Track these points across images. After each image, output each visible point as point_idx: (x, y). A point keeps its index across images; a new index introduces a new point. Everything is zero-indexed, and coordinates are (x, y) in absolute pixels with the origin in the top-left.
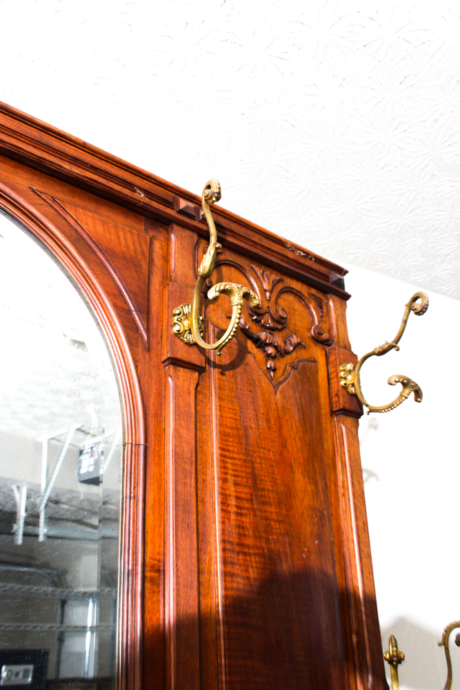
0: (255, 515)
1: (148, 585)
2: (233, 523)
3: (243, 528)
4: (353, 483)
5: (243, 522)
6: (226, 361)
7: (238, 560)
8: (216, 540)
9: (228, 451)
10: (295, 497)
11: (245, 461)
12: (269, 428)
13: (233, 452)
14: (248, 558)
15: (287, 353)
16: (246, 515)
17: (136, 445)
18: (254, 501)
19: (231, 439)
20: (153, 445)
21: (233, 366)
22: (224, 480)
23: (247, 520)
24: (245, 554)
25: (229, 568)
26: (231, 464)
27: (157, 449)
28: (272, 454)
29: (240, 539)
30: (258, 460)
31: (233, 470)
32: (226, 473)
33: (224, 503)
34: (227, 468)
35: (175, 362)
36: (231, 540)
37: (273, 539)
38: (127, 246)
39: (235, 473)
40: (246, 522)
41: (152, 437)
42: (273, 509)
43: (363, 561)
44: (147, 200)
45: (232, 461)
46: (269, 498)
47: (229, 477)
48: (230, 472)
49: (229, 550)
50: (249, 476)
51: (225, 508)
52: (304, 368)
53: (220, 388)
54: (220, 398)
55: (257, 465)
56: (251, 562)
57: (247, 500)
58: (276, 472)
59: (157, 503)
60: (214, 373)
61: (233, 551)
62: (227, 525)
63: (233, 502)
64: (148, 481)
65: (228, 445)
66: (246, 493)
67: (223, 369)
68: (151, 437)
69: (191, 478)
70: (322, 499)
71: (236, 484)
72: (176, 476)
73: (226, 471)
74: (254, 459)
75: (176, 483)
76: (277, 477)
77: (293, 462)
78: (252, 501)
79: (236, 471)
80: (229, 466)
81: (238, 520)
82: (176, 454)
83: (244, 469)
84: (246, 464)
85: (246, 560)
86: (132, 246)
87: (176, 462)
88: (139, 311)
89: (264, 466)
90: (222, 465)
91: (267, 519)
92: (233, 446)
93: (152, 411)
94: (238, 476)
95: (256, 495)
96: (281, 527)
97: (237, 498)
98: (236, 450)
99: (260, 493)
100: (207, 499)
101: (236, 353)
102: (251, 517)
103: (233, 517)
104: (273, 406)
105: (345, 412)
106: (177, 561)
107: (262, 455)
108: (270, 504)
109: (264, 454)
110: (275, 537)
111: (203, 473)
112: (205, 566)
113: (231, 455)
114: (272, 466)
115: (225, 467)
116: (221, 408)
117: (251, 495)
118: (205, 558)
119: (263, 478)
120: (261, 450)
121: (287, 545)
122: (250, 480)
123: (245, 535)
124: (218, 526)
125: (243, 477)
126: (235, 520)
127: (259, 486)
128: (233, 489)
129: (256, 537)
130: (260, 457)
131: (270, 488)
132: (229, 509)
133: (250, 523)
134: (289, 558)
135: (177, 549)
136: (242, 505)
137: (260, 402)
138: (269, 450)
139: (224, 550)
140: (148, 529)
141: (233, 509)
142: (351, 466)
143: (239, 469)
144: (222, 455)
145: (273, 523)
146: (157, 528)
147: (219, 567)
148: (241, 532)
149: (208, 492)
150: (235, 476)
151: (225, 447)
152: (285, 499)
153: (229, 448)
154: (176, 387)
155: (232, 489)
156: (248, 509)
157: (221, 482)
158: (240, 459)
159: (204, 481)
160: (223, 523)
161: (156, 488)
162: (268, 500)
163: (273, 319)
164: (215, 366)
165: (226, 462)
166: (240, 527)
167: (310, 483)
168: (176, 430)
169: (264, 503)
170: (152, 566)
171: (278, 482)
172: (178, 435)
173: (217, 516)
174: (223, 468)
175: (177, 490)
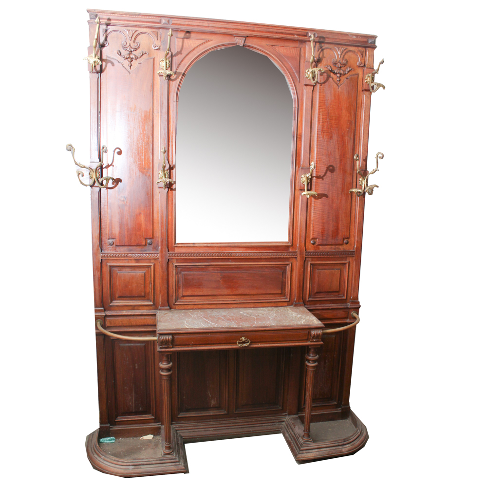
1: (298, 139)
2: (321, 125)
6: (322, 81)
7: (321, 134)
9: (321, 107)
10: (342, 118)
11: (326, 109)
12: (335, 99)
14: (324, 133)
15: (346, 74)
21: (324, 82)
22: (319, 114)
23: (326, 124)
25: (319, 136)
27: (301, 108)
29: (322, 129)
35: (306, 85)
36: (320, 129)
38: (293, 54)
41: (300, 105)
44: (298, 37)
45: (322, 109)
46: (333, 118)
47: (321, 114)
48: (321, 112)
51: (319, 121)
52: (351, 78)
53: (320, 90)
54: (320, 93)
55: (329, 110)
60: (318, 85)
61: (320, 132)
62: (319, 125)
63: (321, 120)
64: (299, 116)
65: (321, 105)
66: (325, 117)
67: (321, 84)
70: (352, 117)
72: (305, 114)
74: (329, 108)
76: (336, 112)
77: (342, 108)
78: (327, 119)
82: (306, 109)
86: (294, 53)
88: (297, 72)
89: (332, 110)
91: (331, 124)
92: (323, 105)
93: (300, 99)
94: (323, 113)
96: (336, 126)
97: (323, 119)
99: (330, 117)
101: (326, 78)
103: (321, 123)
104: (337, 92)
105: (366, 90)
106: (305, 134)
108: (333, 120)
109: (332, 106)
110: (333, 128)
111: (314, 113)
112: (312, 135)
114: (335, 110)
116: (320, 95)
118: (312, 133)
119: (331, 113)
122: (327, 114)
123: (324, 128)
124: (317, 126)
125: (325, 113)
127: (329, 115)
129: (327, 128)
130: (331, 108)
131: (333, 115)
134: (337, 134)
135: (305, 131)
137: (333, 92)
138: (334, 105)
139: (318, 131)
140: (298, 127)
141: (321, 122)
143: (324, 111)
144: (319, 108)
145: (333, 125)
146: (300, 127)
147: (316, 135)
149: (314, 118)
152: (338, 118)
154: (306, 92)
155: (321, 116)
156: (326, 121)
158: (324, 109)
159: (313, 115)
161: (301, 117)
163: (341, 64)
164: (319, 83)
166: (323, 126)
167: (348, 113)
168: (306, 103)
169: (331, 120)
170: (299, 135)
171: (336, 114)
172: (306, 104)
173: (317, 123)
174: (319, 111)
175: (305, 118)
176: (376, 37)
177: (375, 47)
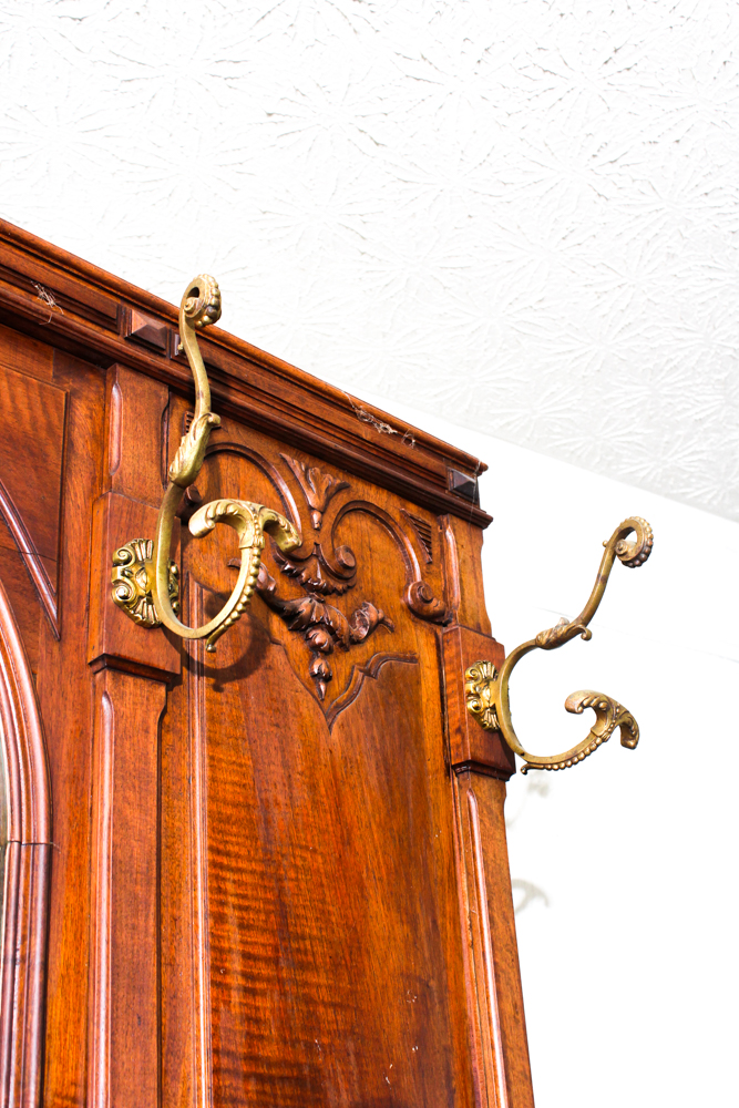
0: (283, 994)
2: (236, 1010)
3: (257, 1021)
4: (491, 919)
5: (257, 1009)
6: (225, 660)
7: (247, 1092)
8: (198, 1050)
9: (228, 854)
10: (368, 952)
11: (263, 875)
12: (316, 804)
13: (238, 856)
14: (268, 1088)
15: (356, 642)
16: (263, 994)
17: (28, 844)
18: (283, 964)
19: (235, 829)
20: (66, 844)
21: (240, 671)
22: (218, 918)
23: (266, 1005)
24: (260, 1079)
26: (234, 882)
27: (74, 852)
28: (320, 860)
29: (250, 1047)
30: (292, 874)
31: (237, 895)
32: (222, 904)
33: (217, 968)
34: (225, 893)
35: (118, 664)
36: (233, 1048)
37: (322, 1046)
38: (16, 413)
39: (241, 902)
40: (265, 1009)
41: (65, 826)
42: (323, 980)
43: (514, 1089)
44: (60, 311)
45: (236, 877)
46: (313, 954)
47: (229, 911)
48: (231, 900)
49: (227, 1071)
50: (272, 907)
51: (219, 979)
52: (390, 672)
53: (213, 719)
54: (212, 742)
55: (288, 884)
56: (275, 1096)
57: (267, 960)
58: (328, 899)
59: (72, 972)
60: (200, 686)
61: (234, 1073)
62: (223, 1016)
63: (236, 964)
64: (55, 922)
65: (227, 842)
66: (264, 945)
67: (219, 678)
68: (63, 828)
69: (147, 916)
70: (427, 955)
71: (243, 926)
72: (115, 912)
73: (222, 897)
74: (282, 872)
75: (114, 927)
76: (331, 908)
77: (364, 875)
78: (276, 962)
79: (244, 897)
80: (230, 887)
81: (246, 1005)
82: (115, 863)
83: (261, 894)
84: (266, 883)
85: (264, 1093)
86: (22, 406)
87: (115, 881)
88: (41, 554)
89: (303, 885)
90: (215, 884)
91: (308, 1000)
92: (238, 844)
93: (64, 771)
94: (247, 909)
95: (286, 949)
96: (339, 1018)
97: (246, 956)
98: (243, 852)
99: (294, 945)
100: (181, 959)
101: (246, 642)
102: (276, 997)
103: (236, 997)
104: (324, 757)
105: (477, 767)
106: (113, 1099)
107: (299, 863)
108: (316, 969)
109: (304, 859)
110: (326, 1040)
111: (173, 903)
113: (234, 864)
114: (322, 885)
115: (220, 890)
116: (213, 763)
117: (276, 949)
119: (301, 911)
120: (298, 852)
121: (352, 1057)
122: (273, 918)
123: (261, 1038)
124: (203, 1019)
125: (258, 911)
126: (241, 1003)
127: (291, 929)
128: (238, 937)
129: (285, 1042)
130: (295, 867)
131: (315, 932)
132: (229, 980)
133: (272, 1011)
134: (356, 1086)
135: (114, 1073)
136: (255, 971)
137: (298, 749)
138: (314, 851)
139: (216, 1071)
140: (52, 1030)
141: (236, 981)
142: (488, 884)
143: (250, 893)
144: (214, 864)
145: (321, 1009)
146: (71, 1028)
148: (254, 1029)
149: (184, 945)
150: (241, 908)
151: (221, 847)
152: (348, 958)
153: (230, 848)
154: (118, 716)
155: (233, 937)
156: (268, 980)
157: (211, 921)
158: (253, 872)
159: (175, 920)
160: (215, 1011)
161: (71, 937)
162: (310, 958)
163: (325, 569)
164: (203, 671)
165: (224, 879)
166: (251, 1019)
167: (402, 922)
168: (116, 811)
169: (303, 966)
171: (334, 919)
172: (119, 822)
173: (203, 993)
174: (217, 889)
175: (115, 944)
176: (483, 468)
177: (483, 521)
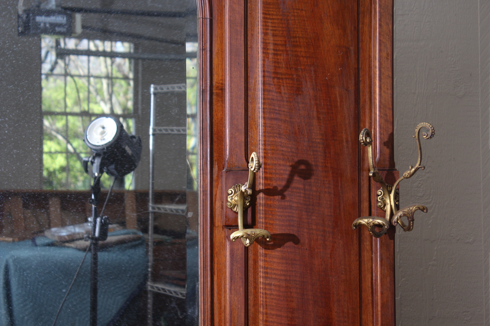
0: (287, 54)
1: (214, 97)
2: (271, 60)
3: (278, 63)
4: (380, 25)
5: (278, 59)
7: (274, 82)
8: (259, 71)
9: (269, 14)
10: (322, 40)
11: (281, 19)
13: (273, 15)
14: (281, 81)
16: (280, 55)
17: (205, 18)
18: (287, 45)
19: (272, 6)
20: (217, 17)
22: (265, 34)
24: (279, 78)
25: (267, 87)
26: (271, 23)
27: (219, 19)
28: (304, 12)
29: (275, 70)
30: (293, 18)
31: (272, 27)
32: (267, 29)
33: (265, 48)
34: (268, 26)
36: (270, 70)
37: (302, 69)
39: (274, 28)
40: (281, 59)
41: (216, 12)
42: (303, 49)
45: (272, 21)
46: (300, 42)
47: (269, 31)
48: (270, 28)
49: (267, 76)
50: (284, 29)
51: (265, 51)
55: (290, 21)
56: (283, 83)
57: (282, 45)
58: (307, 25)
59: (220, 51)
61: (270, 77)
62: (266, 61)
63: (271, 47)
64: (214, 38)
65: (269, 11)
66: (281, 41)
69: (241, 36)
70: (350, 39)
71: (274, 35)
72: (230, 35)
73: (267, 28)
74: (289, 18)
75: (230, 39)
76: (307, 27)
77: (323, 15)
78: (286, 45)
79: (275, 27)
80: (270, 24)
81: (274, 58)
82: (230, 21)
83: (281, 25)
84: (283, 22)
85: (280, 82)
87: (230, 26)
89: (297, 21)
90: (264, 24)
91: (297, 56)
92: (273, 11)
94: (275, 30)
95: (289, 41)
96: (308, 61)
97: (275, 44)
98: (275, 13)
99: (292, 40)
100: (254, 46)
102: (285, 56)
103: (271, 56)
106: (231, 84)
107: (296, 14)
108: (300, 46)
109: (298, 13)
110: (302, 67)
111: (252, 30)
112: (251, 86)
113: (271, 17)
114: (304, 20)
115: (266, 26)
117: (285, 41)
118: (251, 81)
119: (295, 29)
120: (295, 11)
121: (313, 72)
122: (285, 32)
123: (279, 67)
124: (260, 63)
125: (280, 31)
126: (272, 58)
127: (292, 35)
128: (272, 39)
129: (287, 68)
130: (294, 16)
131: (300, 35)
132: (269, 51)
133: (283, 60)
134: (314, 80)
135: (231, 77)
136: (278, 48)
138: (302, 10)
139: (264, 77)
140: (214, 66)
141: (271, 52)
142: (380, 12)
143: (277, 25)
144: (264, 18)
145: (301, 58)
146: (220, 66)
147: (260, 86)
148: (277, 65)
149: (255, 41)
150: (273, 30)
151: (267, 12)
152: (313, 42)
153: (270, 12)
155: (271, 39)
156: (282, 51)
157: (263, 35)
158: (278, 19)
159: (252, 35)
160: (264, 60)
161: (219, 42)
162: (298, 43)
165: (268, 22)
166: (276, 62)
167: (339, 29)
168: (230, 6)
169: (295, 46)
170: (217, 87)
171: (308, 31)
172: (232, 9)
173: (260, 55)
174: (265, 26)
175: (231, 44)
